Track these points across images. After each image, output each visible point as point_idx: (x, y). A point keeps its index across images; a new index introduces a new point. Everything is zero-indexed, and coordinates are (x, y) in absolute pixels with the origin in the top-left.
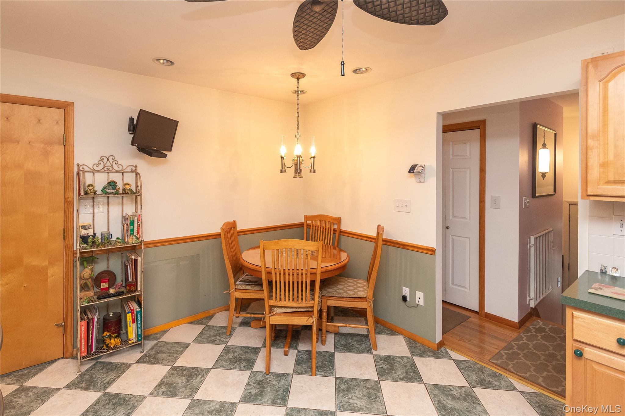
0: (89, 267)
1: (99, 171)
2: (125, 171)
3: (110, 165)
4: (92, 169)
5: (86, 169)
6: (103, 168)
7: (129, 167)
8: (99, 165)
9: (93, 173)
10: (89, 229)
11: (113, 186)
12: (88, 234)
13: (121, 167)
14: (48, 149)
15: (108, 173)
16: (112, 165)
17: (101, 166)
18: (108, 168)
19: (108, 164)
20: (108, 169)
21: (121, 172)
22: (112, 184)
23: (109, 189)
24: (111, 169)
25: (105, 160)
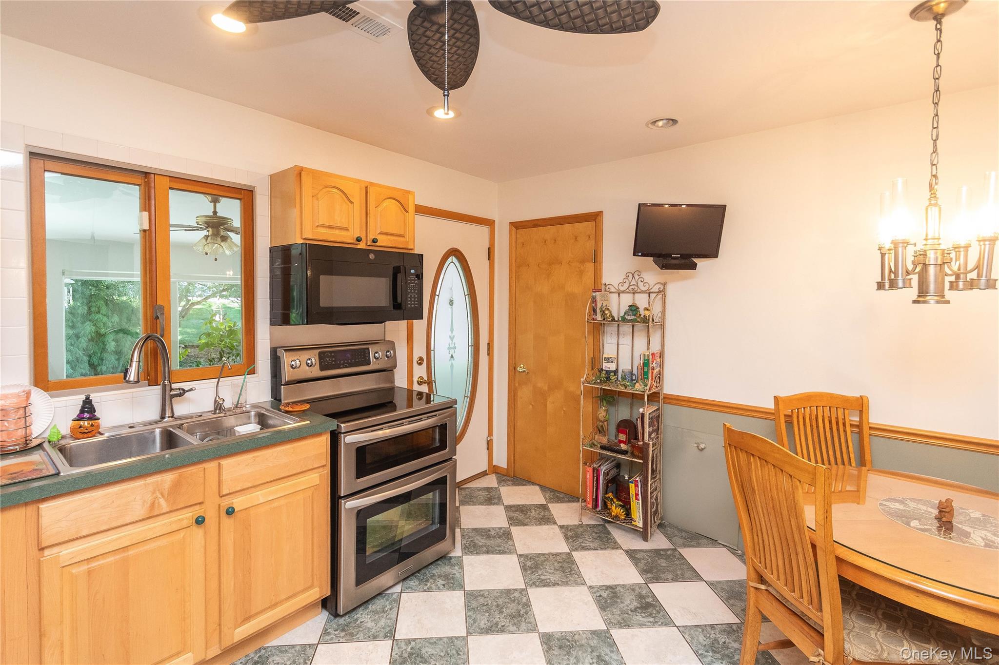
0: (604, 408)
1: (623, 292)
2: (652, 291)
3: (636, 284)
4: (617, 290)
5: (613, 290)
6: (628, 287)
7: (657, 285)
8: (624, 284)
9: (619, 294)
10: (612, 362)
11: (634, 311)
12: (609, 368)
13: (647, 286)
14: (582, 268)
15: (634, 293)
16: (637, 284)
17: (626, 285)
18: (633, 287)
19: (633, 282)
20: (633, 289)
21: (647, 293)
22: (634, 309)
23: (628, 315)
24: (636, 288)
25: (631, 276)
